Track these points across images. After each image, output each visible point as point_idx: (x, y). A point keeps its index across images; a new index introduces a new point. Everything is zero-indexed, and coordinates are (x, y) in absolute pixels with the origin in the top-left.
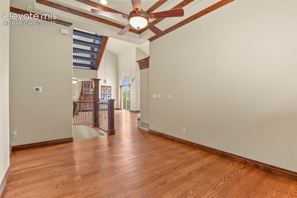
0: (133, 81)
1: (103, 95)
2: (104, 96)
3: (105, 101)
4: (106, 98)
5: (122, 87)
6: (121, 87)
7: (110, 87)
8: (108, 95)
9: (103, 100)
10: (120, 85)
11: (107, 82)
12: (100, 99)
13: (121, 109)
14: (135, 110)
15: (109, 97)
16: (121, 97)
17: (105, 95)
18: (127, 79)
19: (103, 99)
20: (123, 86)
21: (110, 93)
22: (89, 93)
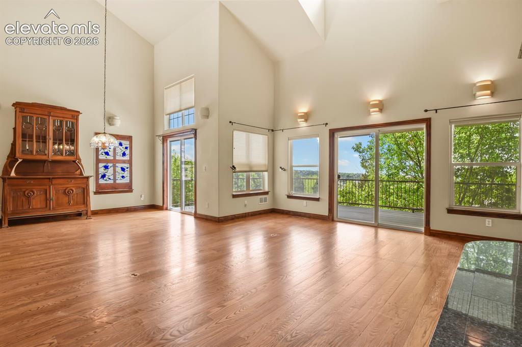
0: (207, 117)
1: (101, 165)
2: (106, 167)
3: (112, 182)
4: (114, 175)
5: (169, 140)
6: (165, 138)
7: (129, 138)
8: (119, 165)
9: (101, 181)
10: (160, 133)
11: (118, 122)
12: (88, 178)
13: (165, 206)
14: (216, 214)
15: (123, 169)
16: (164, 170)
17: (110, 165)
18: (186, 112)
19: (103, 176)
20: (170, 136)
21: (127, 158)
22: (44, 158)
